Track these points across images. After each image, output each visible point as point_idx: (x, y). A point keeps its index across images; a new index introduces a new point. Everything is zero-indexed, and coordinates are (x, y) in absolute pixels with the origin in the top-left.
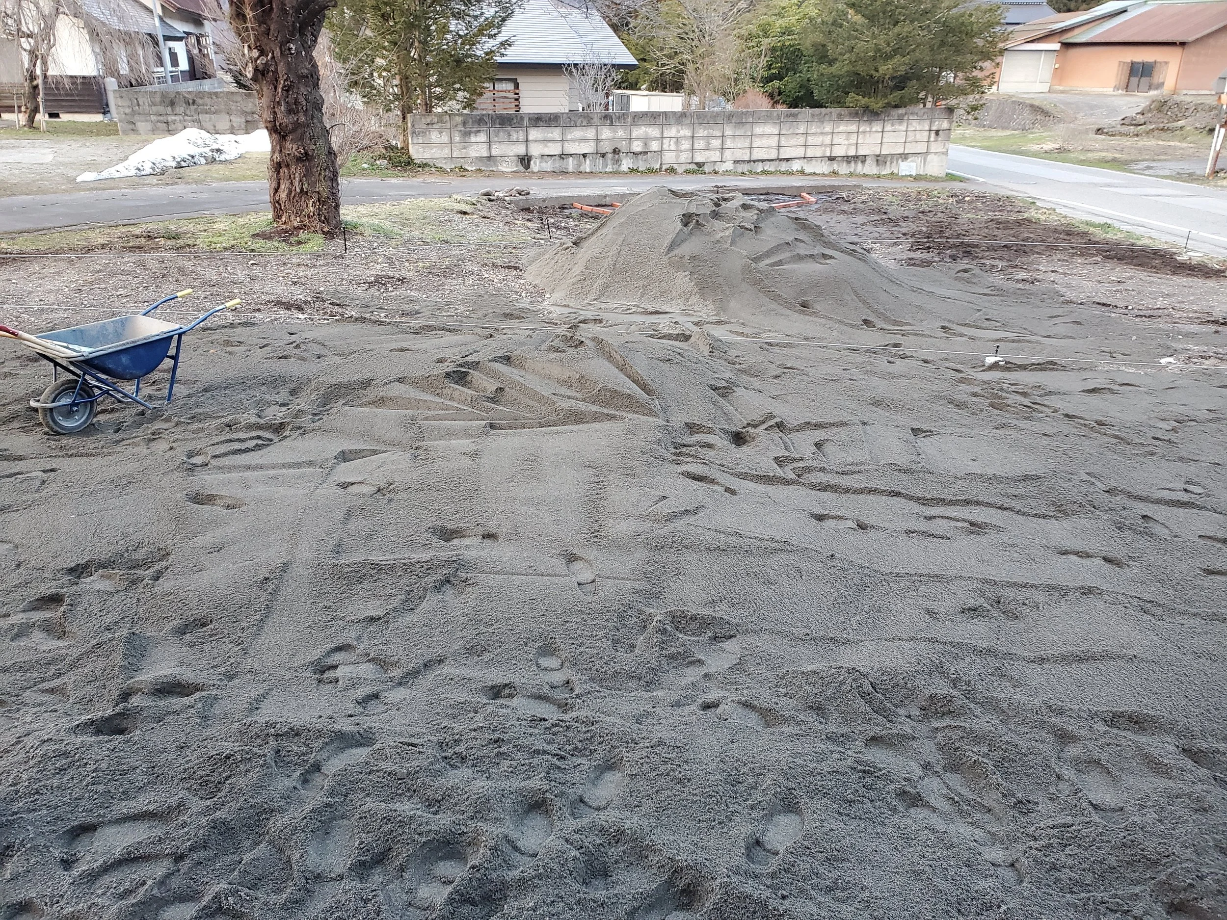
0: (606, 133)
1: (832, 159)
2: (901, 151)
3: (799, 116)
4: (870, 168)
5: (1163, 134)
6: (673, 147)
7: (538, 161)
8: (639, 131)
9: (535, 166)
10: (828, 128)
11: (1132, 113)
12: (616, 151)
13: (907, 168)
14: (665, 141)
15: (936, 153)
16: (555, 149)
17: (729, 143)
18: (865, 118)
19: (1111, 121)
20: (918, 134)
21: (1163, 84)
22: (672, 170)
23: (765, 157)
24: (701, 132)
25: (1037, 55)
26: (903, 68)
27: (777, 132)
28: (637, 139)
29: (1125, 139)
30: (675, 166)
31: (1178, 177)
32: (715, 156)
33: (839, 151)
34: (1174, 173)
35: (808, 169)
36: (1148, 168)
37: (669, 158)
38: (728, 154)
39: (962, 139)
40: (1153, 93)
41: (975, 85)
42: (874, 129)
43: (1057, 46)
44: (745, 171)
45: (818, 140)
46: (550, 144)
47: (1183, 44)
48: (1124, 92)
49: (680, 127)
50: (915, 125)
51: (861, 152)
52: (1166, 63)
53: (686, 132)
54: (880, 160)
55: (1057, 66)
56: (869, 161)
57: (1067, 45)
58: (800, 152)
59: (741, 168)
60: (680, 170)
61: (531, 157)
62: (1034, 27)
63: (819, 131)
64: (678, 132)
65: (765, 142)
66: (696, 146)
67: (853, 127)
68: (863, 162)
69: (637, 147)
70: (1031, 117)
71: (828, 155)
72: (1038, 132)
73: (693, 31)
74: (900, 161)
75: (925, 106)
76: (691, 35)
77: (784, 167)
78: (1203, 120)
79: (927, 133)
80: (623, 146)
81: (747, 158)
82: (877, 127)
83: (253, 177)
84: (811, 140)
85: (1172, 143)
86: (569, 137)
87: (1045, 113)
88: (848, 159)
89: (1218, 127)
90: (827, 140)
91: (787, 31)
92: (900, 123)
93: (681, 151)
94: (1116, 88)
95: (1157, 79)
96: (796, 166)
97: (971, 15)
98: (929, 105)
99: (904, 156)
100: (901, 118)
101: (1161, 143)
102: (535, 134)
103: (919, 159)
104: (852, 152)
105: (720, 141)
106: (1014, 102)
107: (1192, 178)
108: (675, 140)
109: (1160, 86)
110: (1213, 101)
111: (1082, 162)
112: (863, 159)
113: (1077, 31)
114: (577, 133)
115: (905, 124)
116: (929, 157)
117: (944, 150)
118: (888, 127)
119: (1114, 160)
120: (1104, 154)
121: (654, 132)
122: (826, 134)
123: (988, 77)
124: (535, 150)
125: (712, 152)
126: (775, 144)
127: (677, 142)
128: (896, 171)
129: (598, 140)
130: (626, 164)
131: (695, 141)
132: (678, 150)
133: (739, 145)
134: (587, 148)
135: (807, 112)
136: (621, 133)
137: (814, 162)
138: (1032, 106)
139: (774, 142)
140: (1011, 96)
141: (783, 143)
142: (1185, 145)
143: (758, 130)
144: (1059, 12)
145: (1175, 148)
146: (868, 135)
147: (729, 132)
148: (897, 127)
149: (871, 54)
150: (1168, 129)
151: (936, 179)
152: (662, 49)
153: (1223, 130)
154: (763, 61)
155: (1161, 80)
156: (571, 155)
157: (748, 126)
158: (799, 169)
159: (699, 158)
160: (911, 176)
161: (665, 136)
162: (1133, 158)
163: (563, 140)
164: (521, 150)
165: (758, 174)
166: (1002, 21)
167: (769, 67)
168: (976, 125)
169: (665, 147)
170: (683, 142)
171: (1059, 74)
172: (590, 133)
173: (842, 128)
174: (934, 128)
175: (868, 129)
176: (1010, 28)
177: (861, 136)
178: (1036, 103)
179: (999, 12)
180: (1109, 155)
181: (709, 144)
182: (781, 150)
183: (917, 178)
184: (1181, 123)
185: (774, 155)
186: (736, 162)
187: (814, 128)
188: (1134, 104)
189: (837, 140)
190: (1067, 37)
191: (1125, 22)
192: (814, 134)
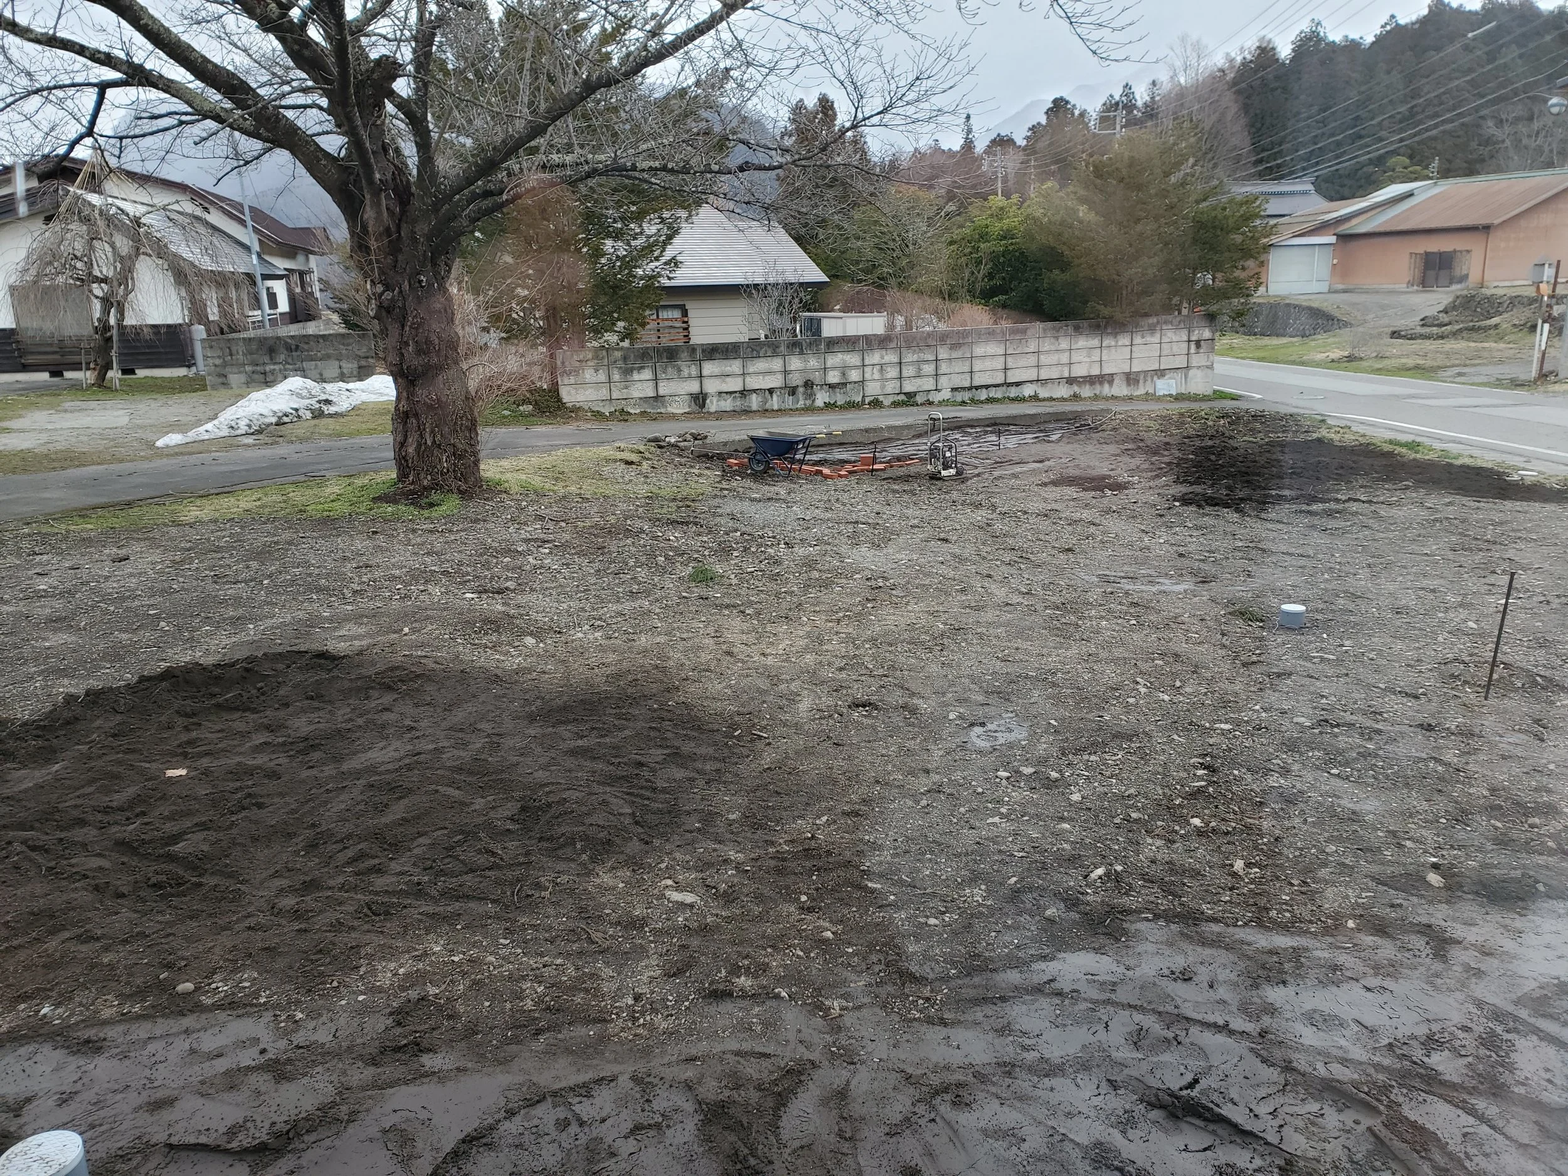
0: (795, 363)
1: (1071, 381)
2: (1156, 367)
3: (1029, 333)
4: (1120, 389)
5: (1475, 335)
6: (877, 376)
7: (715, 400)
8: (835, 359)
9: (713, 405)
10: (1064, 344)
11: (1431, 311)
12: (809, 384)
13: (1166, 386)
14: (866, 369)
15: (1199, 368)
16: (735, 385)
17: (944, 368)
18: (1109, 331)
19: (1411, 323)
20: (1174, 346)
21: (1467, 276)
22: (876, 404)
23: (990, 382)
24: (910, 357)
25: (1308, 250)
26: (1150, 271)
27: (1002, 352)
28: (834, 368)
29: (1428, 342)
30: (881, 398)
31: (1499, 383)
32: (929, 384)
33: (1079, 371)
34: (1492, 380)
35: (1043, 393)
36: (1460, 374)
37: (873, 389)
38: (944, 382)
39: (1230, 350)
40: (1454, 287)
41: (1239, 289)
42: (1120, 343)
43: (1332, 239)
44: (966, 399)
45: (1053, 359)
46: (728, 379)
47: (1487, 228)
48: (1420, 288)
49: (884, 352)
50: (1170, 335)
51: (1107, 370)
52: (1468, 251)
53: (891, 357)
54: (1131, 379)
55: (1335, 261)
56: (1116, 382)
57: (1345, 238)
58: (1032, 374)
59: (959, 397)
60: (887, 402)
61: (706, 394)
62: (1302, 219)
63: (1053, 348)
64: (882, 358)
65: (988, 364)
66: (905, 374)
67: (1095, 342)
68: (1111, 382)
69: (833, 377)
70: (1310, 321)
71: (1067, 375)
72: (1321, 338)
73: (894, 240)
74: (1155, 378)
75: (1180, 313)
76: (891, 245)
77: (1013, 392)
78: (1520, 315)
79: (1185, 345)
80: (817, 377)
81: (967, 384)
82: (1124, 340)
83: (370, 432)
84: (1044, 359)
85: (1486, 345)
86: (751, 370)
87: (1329, 318)
88: (1091, 380)
89: (1540, 322)
90: (1065, 359)
91: (1006, 235)
92: (1152, 334)
93: (887, 380)
94: (1410, 284)
95: (1458, 272)
96: (1028, 391)
97: (1224, 209)
98: (1185, 312)
99: (1161, 373)
100: (1152, 329)
101: (1473, 344)
102: (709, 368)
103: (1179, 375)
104: (1095, 371)
105: (933, 366)
106: (1288, 305)
107: (1516, 384)
108: (878, 367)
109: (1464, 278)
110: (1531, 292)
111: (1378, 371)
112: (1109, 379)
113: (1354, 222)
114: (761, 365)
115: (1158, 335)
116: (1192, 373)
117: (1209, 363)
118: (1138, 340)
119: (1417, 367)
120: (1404, 361)
121: (853, 359)
122: (1063, 351)
123: (1252, 277)
124: (711, 387)
125: (925, 380)
126: (1001, 366)
127: (882, 370)
128: (1151, 391)
129: (786, 372)
130: (821, 398)
131: (903, 367)
132: (884, 380)
133: (957, 370)
134: (775, 381)
135: (1038, 327)
136: (813, 362)
137: (1050, 385)
138: (1310, 309)
139: (999, 363)
140: (1283, 298)
141: (1010, 365)
142: (1502, 345)
143: (979, 350)
144: (1332, 200)
145: (1490, 350)
146: (1113, 350)
147: (943, 353)
148: (1149, 339)
149: (1111, 256)
150: (1480, 328)
151: (1205, 398)
152: (858, 262)
153: (1547, 326)
154: (984, 270)
155: (1464, 272)
156: (755, 391)
157: (966, 347)
158: (1032, 394)
159: (909, 387)
160: (1170, 396)
161: (866, 363)
162: (1439, 363)
163: (744, 374)
164: (694, 387)
165: (982, 402)
166: (1262, 213)
167: (990, 276)
168: (1245, 334)
169: (868, 376)
170: (889, 369)
171: (1341, 270)
172: (777, 364)
173: (1081, 343)
174: (1194, 338)
175: (1113, 343)
176: (1272, 222)
177: (1105, 352)
178: (1315, 305)
179: (1258, 203)
180: (1410, 362)
181: (920, 369)
182: (1009, 373)
183: (1179, 398)
184: (1495, 320)
185: (1000, 379)
186: (954, 390)
187: (1047, 345)
188: (1435, 301)
189: (1076, 357)
190: (1344, 228)
191: (1412, 207)
192: (1048, 352)
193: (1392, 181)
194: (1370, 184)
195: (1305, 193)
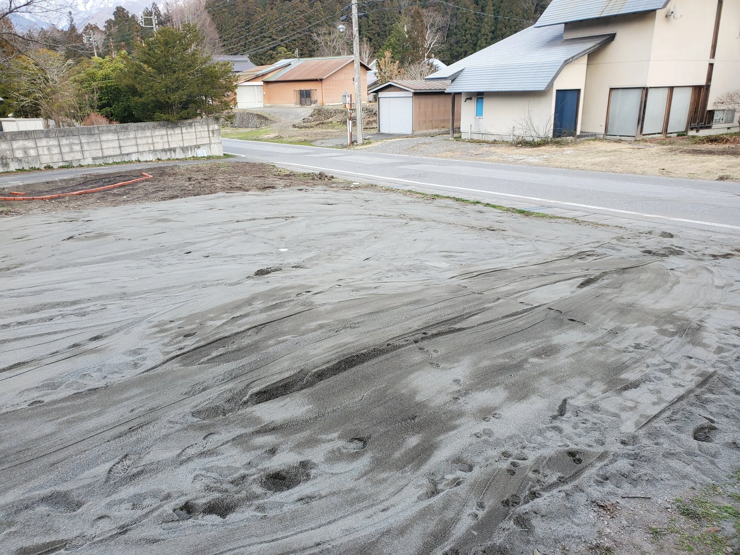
1: (155, 151)
2: (195, 143)
3: (129, 128)
4: (179, 155)
5: (323, 126)
6: (46, 152)
8: (18, 144)
11: (307, 116)
12: (3, 158)
13: (201, 153)
14: (39, 149)
15: (215, 143)
17: (86, 147)
18: (170, 126)
19: (298, 121)
20: (202, 133)
21: (317, 101)
22: (49, 168)
23: (112, 154)
24: (64, 141)
25: (252, 88)
26: (184, 97)
27: (117, 138)
28: (18, 149)
29: (307, 129)
30: (52, 165)
31: (337, 147)
32: (79, 156)
33: (159, 147)
34: (334, 145)
35: (142, 158)
36: (322, 143)
37: (46, 160)
38: (87, 154)
40: (313, 105)
41: (226, 105)
42: (176, 132)
43: (262, 83)
44: (101, 163)
45: (144, 141)
47: (321, 80)
48: (300, 106)
49: (48, 139)
50: (199, 128)
51: (172, 146)
52: (316, 90)
53: (53, 142)
54: (184, 149)
55: (264, 93)
56: (178, 150)
57: (267, 83)
58: (134, 149)
59: (97, 162)
60: (55, 167)
62: (247, 74)
63: (143, 135)
64: (48, 142)
65: (110, 145)
66: (63, 151)
67: (164, 132)
68: (175, 152)
69: (19, 154)
70: (258, 120)
71: (152, 149)
72: (264, 128)
73: (39, 78)
74: (196, 149)
75: (202, 117)
76: (39, 81)
77: (126, 159)
78: (340, 117)
79: (207, 133)
80: (8, 154)
81: (100, 155)
82: (178, 131)
84: (140, 141)
85: (329, 130)
87: (266, 119)
88: (164, 150)
89: (348, 120)
90: (150, 141)
91: (106, 77)
92: (191, 128)
93: (53, 154)
94: (296, 104)
95: (314, 98)
96: (134, 158)
97: (215, 67)
98: (204, 117)
99: (198, 147)
100: (190, 125)
101: (324, 130)
103: (207, 147)
104: (166, 147)
105: (79, 146)
106: (248, 113)
107: (344, 147)
108: (46, 148)
109: (316, 102)
110: (341, 108)
111: (291, 143)
112: (174, 150)
113: (269, 75)
115: (194, 128)
116: (212, 146)
117: (219, 141)
118: (184, 130)
119: (305, 140)
120: (300, 138)
121: (29, 144)
122: (148, 137)
123: (232, 100)
125: (76, 154)
127: (49, 149)
128: (195, 155)
130: (13, 166)
131: (62, 148)
132: (51, 155)
133: (93, 148)
135: (132, 125)
137: (144, 154)
138: (257, 115)
139: (116, 144)
140: (246, 110)
141: (122, 145)
142: (335, 130)
143: (104, 137)
144: (257, 65)
145: (331, 132)
146: (173, 136)
147: (84, 139)
148: (189, 130)
149: (164, 90)
150: (325, 123)
151: (219, 157)
152: (18, 90)
153: (350, 122)
154: (96, 96)
155: (316, 99)
157: (96, 136)
158: (137, 159)
159: (67, 158)
160: (204, 157)
161: (39, 145)
162: (314, 139)
165: (110, 164)
166: (232, 70)
167: (100, 99)
168: (231, 127)
169: (41, 153)
170: (53, 148)
171: (267, 97)
173: (157, 133)
174: (210, 129)
175: (173, 133)
176: (237, 74)
177: (169, 137)
178: (259, 113)
179: (229, 65)
180: (303, 138)
181: (72, 148)
182: (122, 149)
183: (209, 158)
184: (330, 120)
185: (117, 152)
186: (94, 159)
187: (139, 134)
188: (307, 111)
189: (155, 140)
190: (266, 78)
191: (291, 70)
192: (141, 138)
193: (281, 58)
194: (272, 59)
195: (246, 61)
